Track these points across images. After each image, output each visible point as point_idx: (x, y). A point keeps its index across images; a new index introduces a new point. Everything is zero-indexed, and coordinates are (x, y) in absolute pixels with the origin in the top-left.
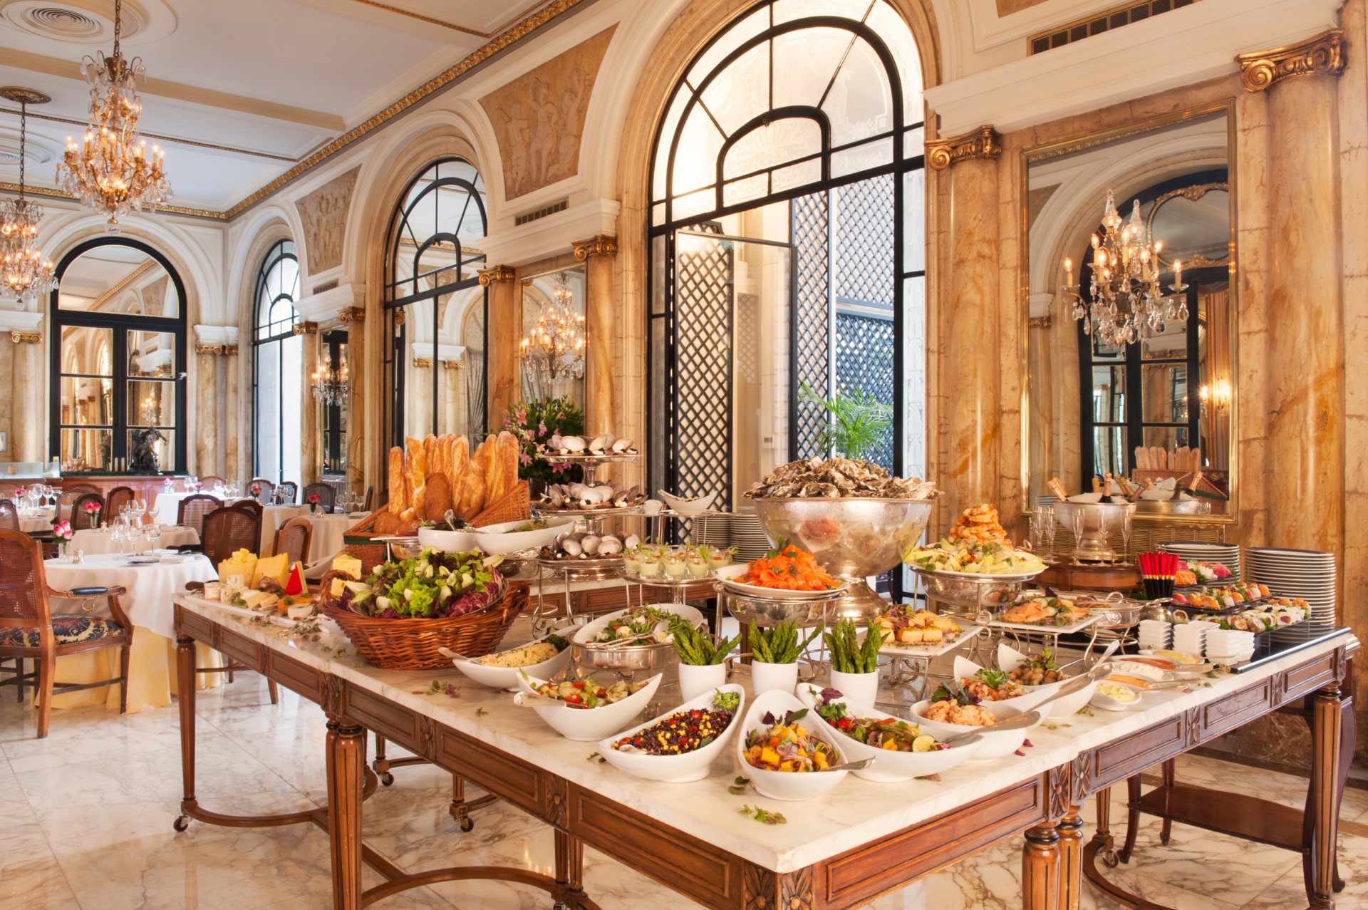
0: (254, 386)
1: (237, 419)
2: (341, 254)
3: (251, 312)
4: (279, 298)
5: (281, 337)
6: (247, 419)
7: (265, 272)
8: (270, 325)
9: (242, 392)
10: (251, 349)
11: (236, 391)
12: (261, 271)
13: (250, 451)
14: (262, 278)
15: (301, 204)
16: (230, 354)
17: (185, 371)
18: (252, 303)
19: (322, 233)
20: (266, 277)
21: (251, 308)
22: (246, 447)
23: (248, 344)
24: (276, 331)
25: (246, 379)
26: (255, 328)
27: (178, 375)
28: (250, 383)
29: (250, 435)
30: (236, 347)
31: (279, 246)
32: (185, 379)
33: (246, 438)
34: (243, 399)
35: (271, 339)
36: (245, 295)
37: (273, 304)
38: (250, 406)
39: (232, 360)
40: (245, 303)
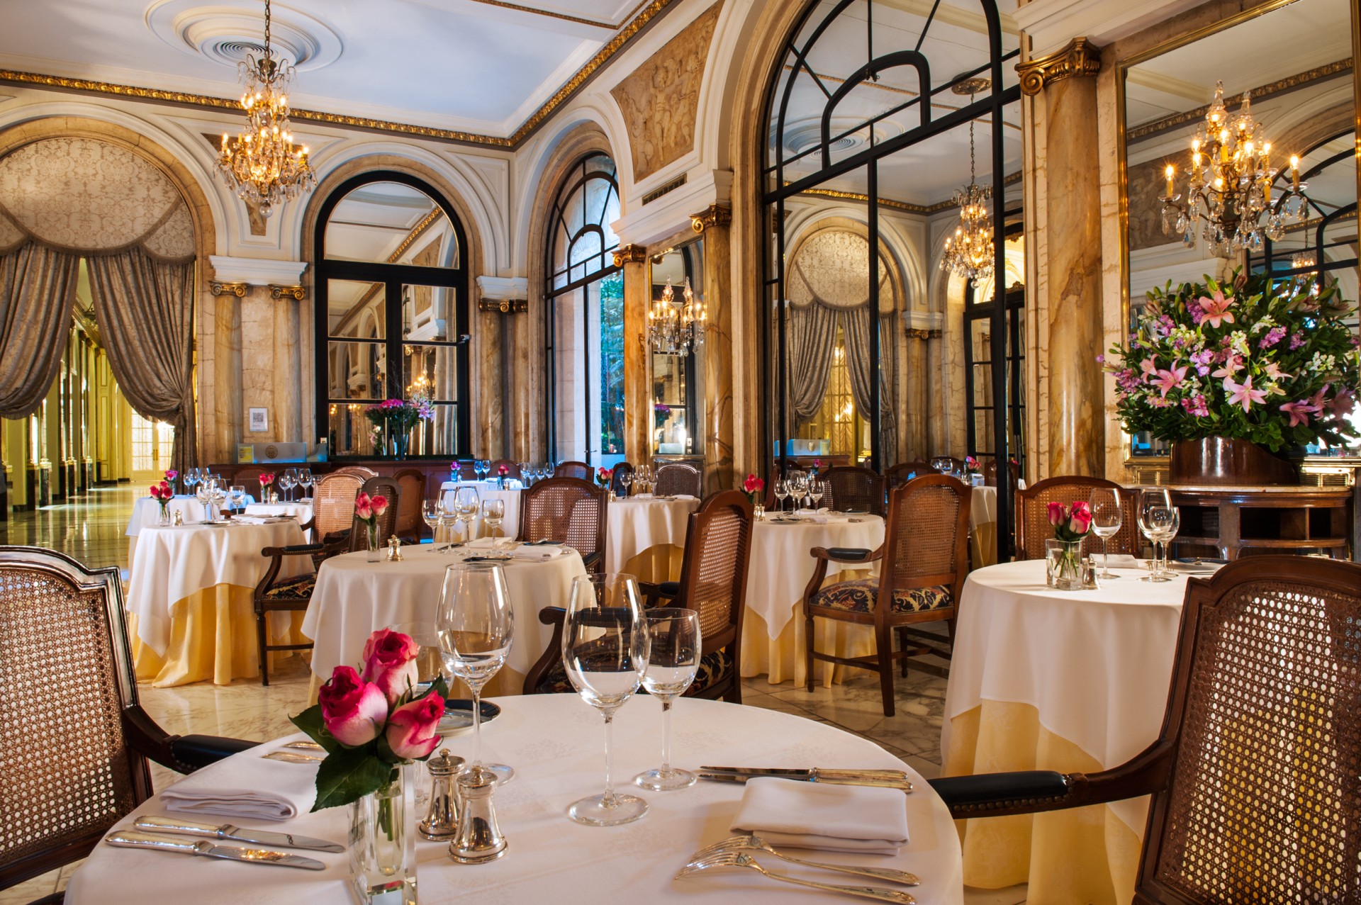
0: (547, 348)
1: (527, 390)
2: (691, 136)
3: (543, 259)
4: (581, 233)
5: (585, 282)
6: (540, 389)
7: (560, 206)
8: (569, 268)
9: (534, 357)
10: (543, 304)
11: (526, 356)
12: (556, 205)
13: (544, 429)
14: (557, 213)
15: (620, 92)
16: (519, 311)
17: (467, 333)
18: (544, 247)
19: (658, 117)
20: (562, 212)
21: (543, 254)
22: (540, 425)
23: (540, 297)
24: (577, 275)
25: (539, 340)
26: (548, 275)
27: (459, 339)
28: (543, 345)
29: (544, 409)
30: (525, 303)
31: (581, 167)
32: (468, 342)
33: (539, 413)
34: (535, 366)
35: (571, 286)
36: (537, 238)
37: (573, 242)
38: (543, 373)
39: (521, 318)
40: (537, 247)
